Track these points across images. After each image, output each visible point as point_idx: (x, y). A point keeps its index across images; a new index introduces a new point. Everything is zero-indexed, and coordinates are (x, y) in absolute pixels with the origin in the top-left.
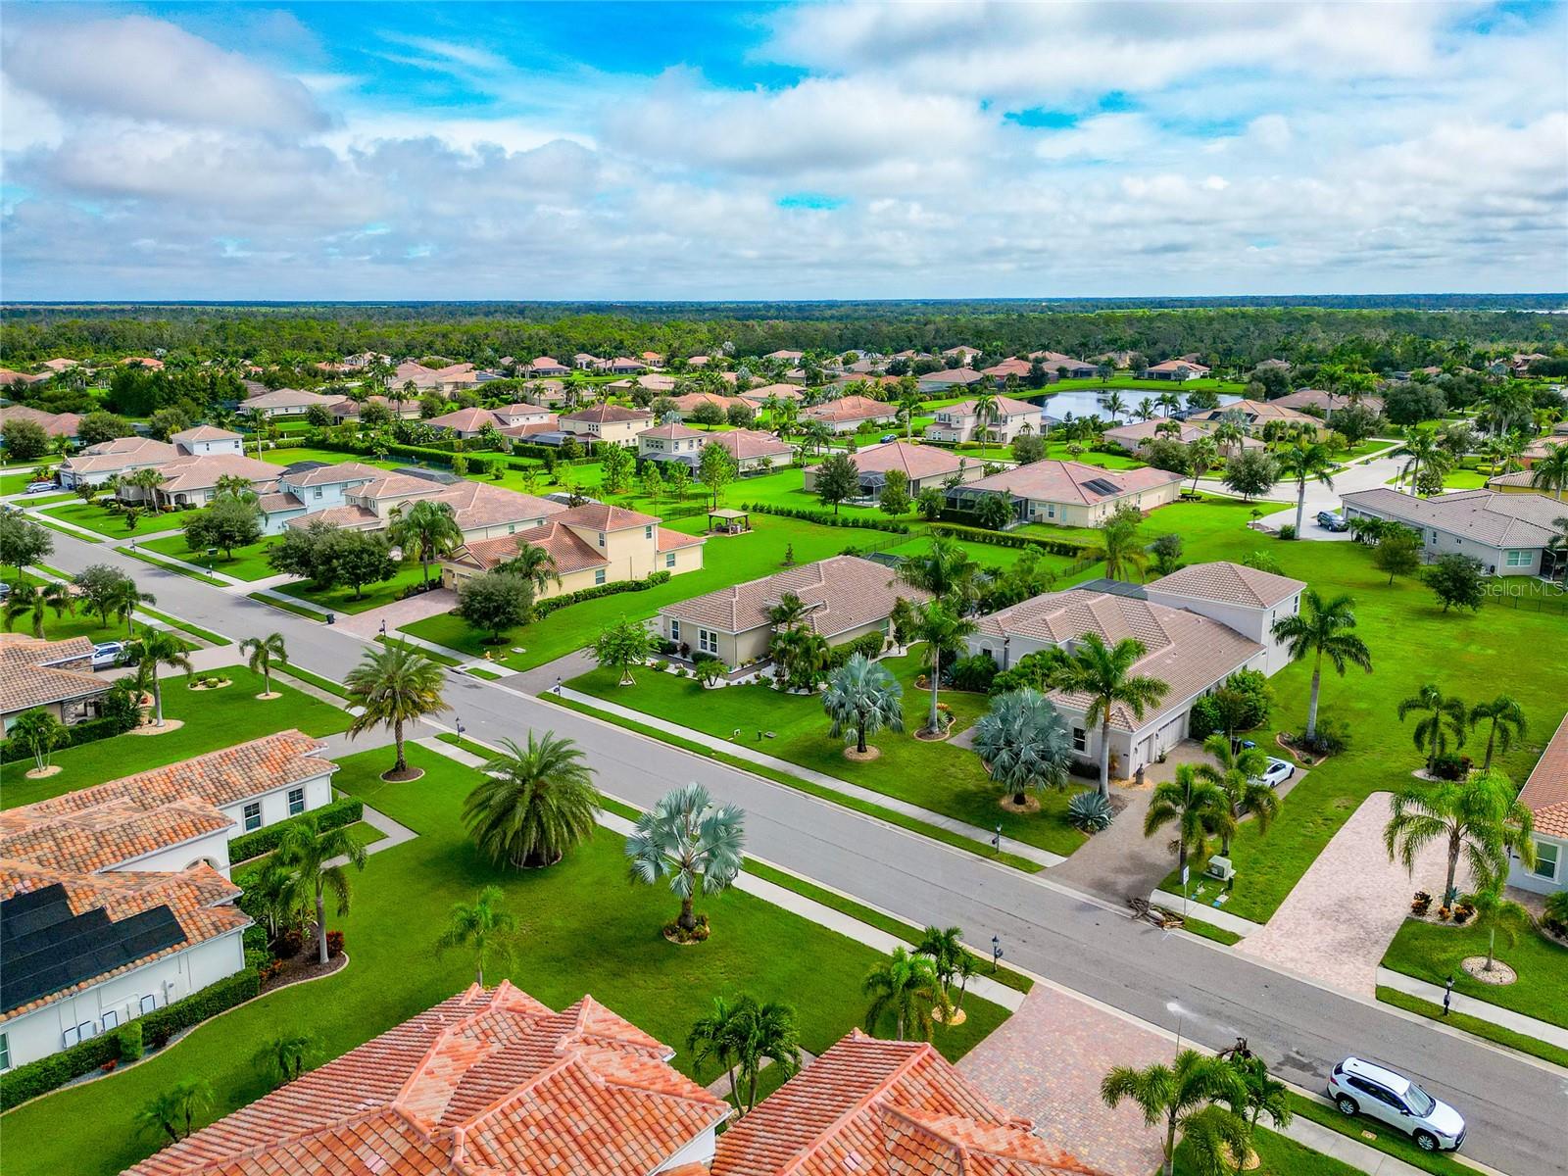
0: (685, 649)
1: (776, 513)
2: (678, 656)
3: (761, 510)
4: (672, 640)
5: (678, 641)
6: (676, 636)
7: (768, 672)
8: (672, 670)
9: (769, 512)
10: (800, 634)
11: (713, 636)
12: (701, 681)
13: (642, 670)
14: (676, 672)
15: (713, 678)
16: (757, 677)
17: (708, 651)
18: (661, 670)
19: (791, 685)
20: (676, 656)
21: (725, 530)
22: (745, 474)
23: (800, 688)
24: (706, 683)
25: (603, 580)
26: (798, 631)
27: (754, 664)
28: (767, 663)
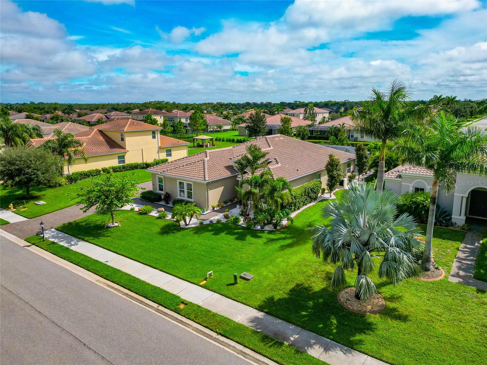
0: (168, 197)
1: (227, 141)
2: (162, 203)
3: (220, 140)
4: (158, 191)
5: (163, 192)
6: (161, 189)
7: (236, 211)
8: (154, 214)
9: (223, 141)
10: (265, 177)
11: (189, 186)
12: (178, 221)
13: (130, 214)
14: (157, 215)
15: (188, 219)
16: (226, 217)
17: (186, 198)
18: (146, 214)
19: (257, 223)
20: (160, 203)
21: (202, 146)
22: (211, 132)
23: (265, 224)
24: (182, 223)
25: (124, 162)
26: (262, 176)
27: (223, 207)
28: (233, 206)
